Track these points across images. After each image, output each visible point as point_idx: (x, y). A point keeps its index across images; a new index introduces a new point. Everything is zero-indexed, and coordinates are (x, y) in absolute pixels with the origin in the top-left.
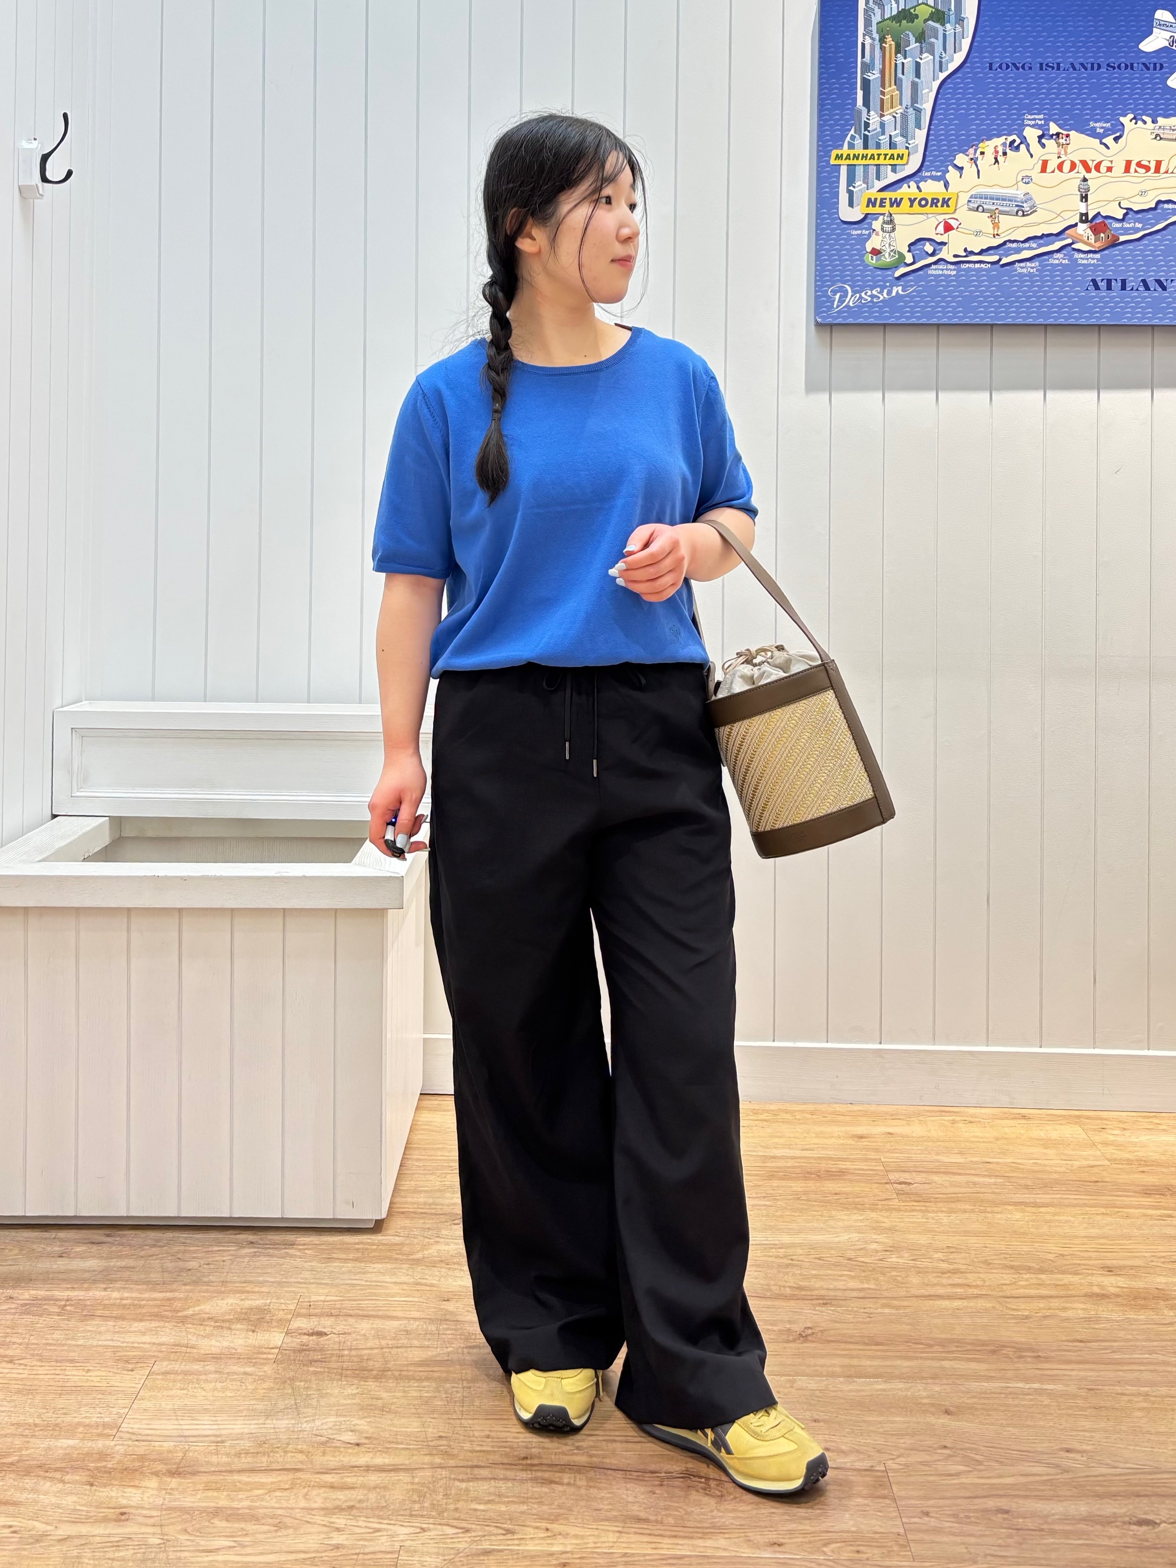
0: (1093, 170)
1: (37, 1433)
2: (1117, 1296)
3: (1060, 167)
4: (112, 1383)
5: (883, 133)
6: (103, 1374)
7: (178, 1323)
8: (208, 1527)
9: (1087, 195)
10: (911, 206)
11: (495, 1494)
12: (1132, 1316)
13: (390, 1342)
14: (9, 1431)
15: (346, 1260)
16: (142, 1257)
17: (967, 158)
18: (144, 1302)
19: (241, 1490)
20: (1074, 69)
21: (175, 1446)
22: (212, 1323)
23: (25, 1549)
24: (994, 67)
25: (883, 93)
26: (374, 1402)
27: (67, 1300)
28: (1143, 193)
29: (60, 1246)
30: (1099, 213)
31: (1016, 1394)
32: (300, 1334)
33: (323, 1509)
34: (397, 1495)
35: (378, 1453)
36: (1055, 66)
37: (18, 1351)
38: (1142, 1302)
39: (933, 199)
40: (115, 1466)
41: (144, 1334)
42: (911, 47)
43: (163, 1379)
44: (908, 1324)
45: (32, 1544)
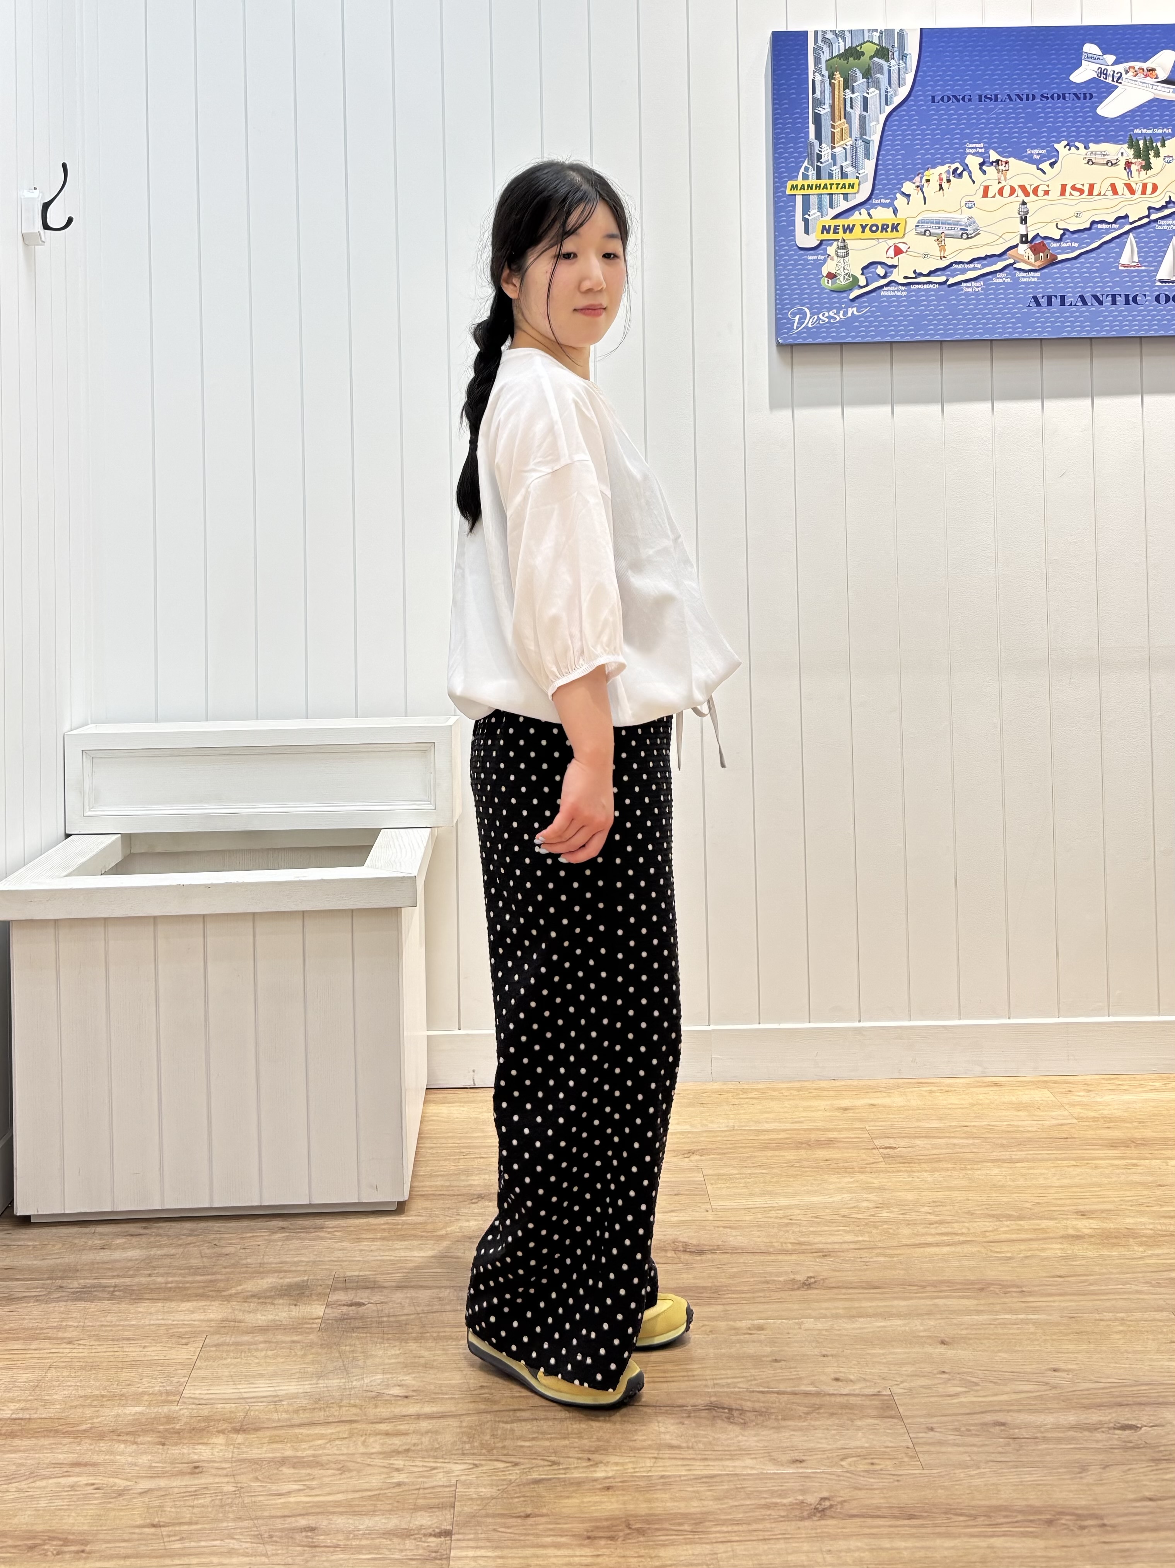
0: (1031, 194)
1: (105, 1403)
2: (1091, 1236)
3: (1000, 192)
4: (169, 1357)
5: (835, 164)
6: (159, 1348)
7: (224, 1301)
8: (277, 1474)
9: (1026, 218)
10: (863, 232)
11: (538, 1433)
12: (1106, 1252)
13: (426, 1309)
14: (78, 1403)
15: (374, 1240)
16: (180, 1245)
17: (914, 186)
18: (188, 1285)
19: (302, 1441)
20: (1010, 100)
21: (236, 1407)
22: (256, 1300)
23: (110, 1503)
24: (936, 101)
25: (833, 127)
26: (417, 1360)
27: (115, 1286)
28: (1078, 214)
29: (100, 1239)
30: (1038, 235)
31: (1004, 1324)
32: (340, 1305)
33: (381, 1453)
34: (447, 1438)
35: (426, 1405)
36: (993, 97)
37: (75, 1333)
38: (1114, 1241)
39: (883, 225)
40: (183, 1427)
41: (193, 1312)
42: (858, 82)
43: (216, 1351)
44: (902, 1269)
45: (116, 1498)
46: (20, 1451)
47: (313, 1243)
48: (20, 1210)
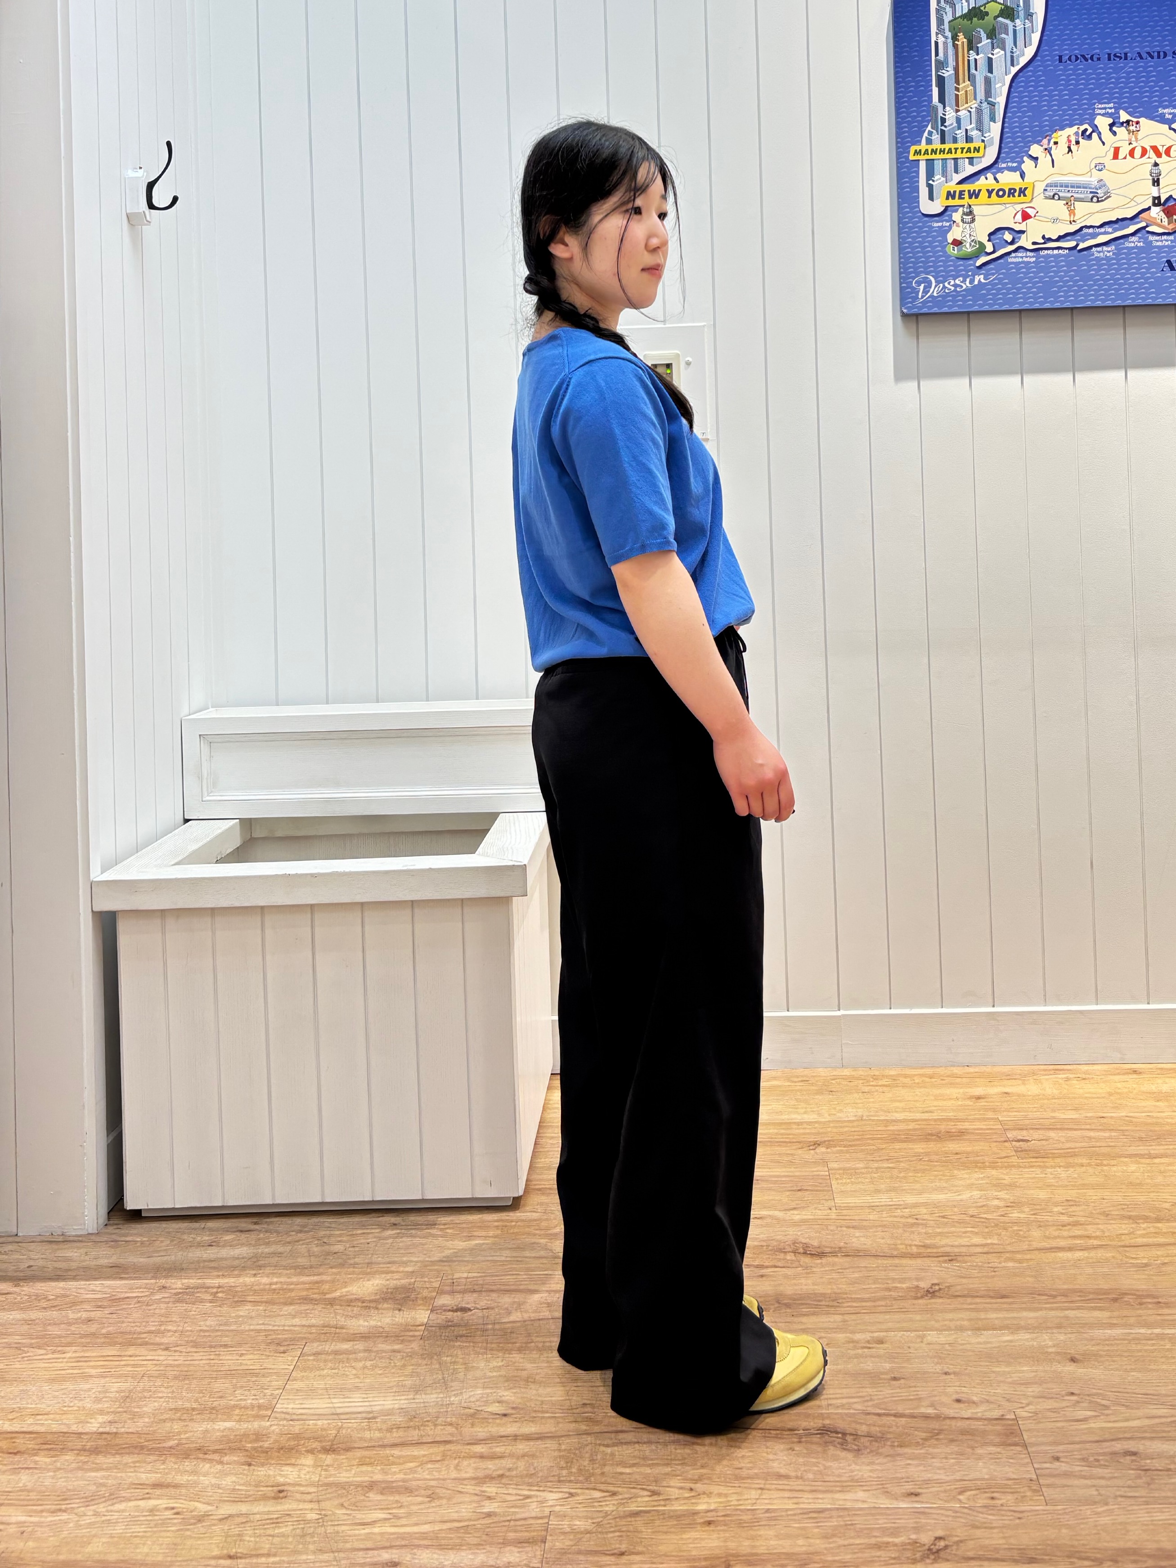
0: (1164, 155)
1: (195, 1417)
3: (1132, 153)
4: (265, 1365)
5: (959, 128)
7: (327, 1305)
8: (364, 1501)
9: (1158, 179)
10: (989, 197)
11: (639, 1457)
14: (167, 1416)
15: (485, 1239)
16: (289, 1243)
17: (1042, 149)
18: (292, 1286)
19: (393, 1463)
20: (1141, 58)
21: (329, 1424)
22: (360, 1304)
23: (188, 1530)
24: (1064, 59)
25: (957, 89)
26: (519, 1373)
27: (219, 1287)
29: (209, 1235)
31: (1139, 1339)
32: (445, 1311)
33: (474, 1479)
34: (544, 1463)
35: (525, 1422)
36: (1123, 56)
37: (173, 1338)
39: (1010, 190)
40: (271, 1446)
41: (294, 1317)
42: (983, 43)
43: (314, 1360)
44: (1032, 1276)
45: (195, 1524)
46: (103, 1469)
47: (424, 1241)
48: (131, 1204)
